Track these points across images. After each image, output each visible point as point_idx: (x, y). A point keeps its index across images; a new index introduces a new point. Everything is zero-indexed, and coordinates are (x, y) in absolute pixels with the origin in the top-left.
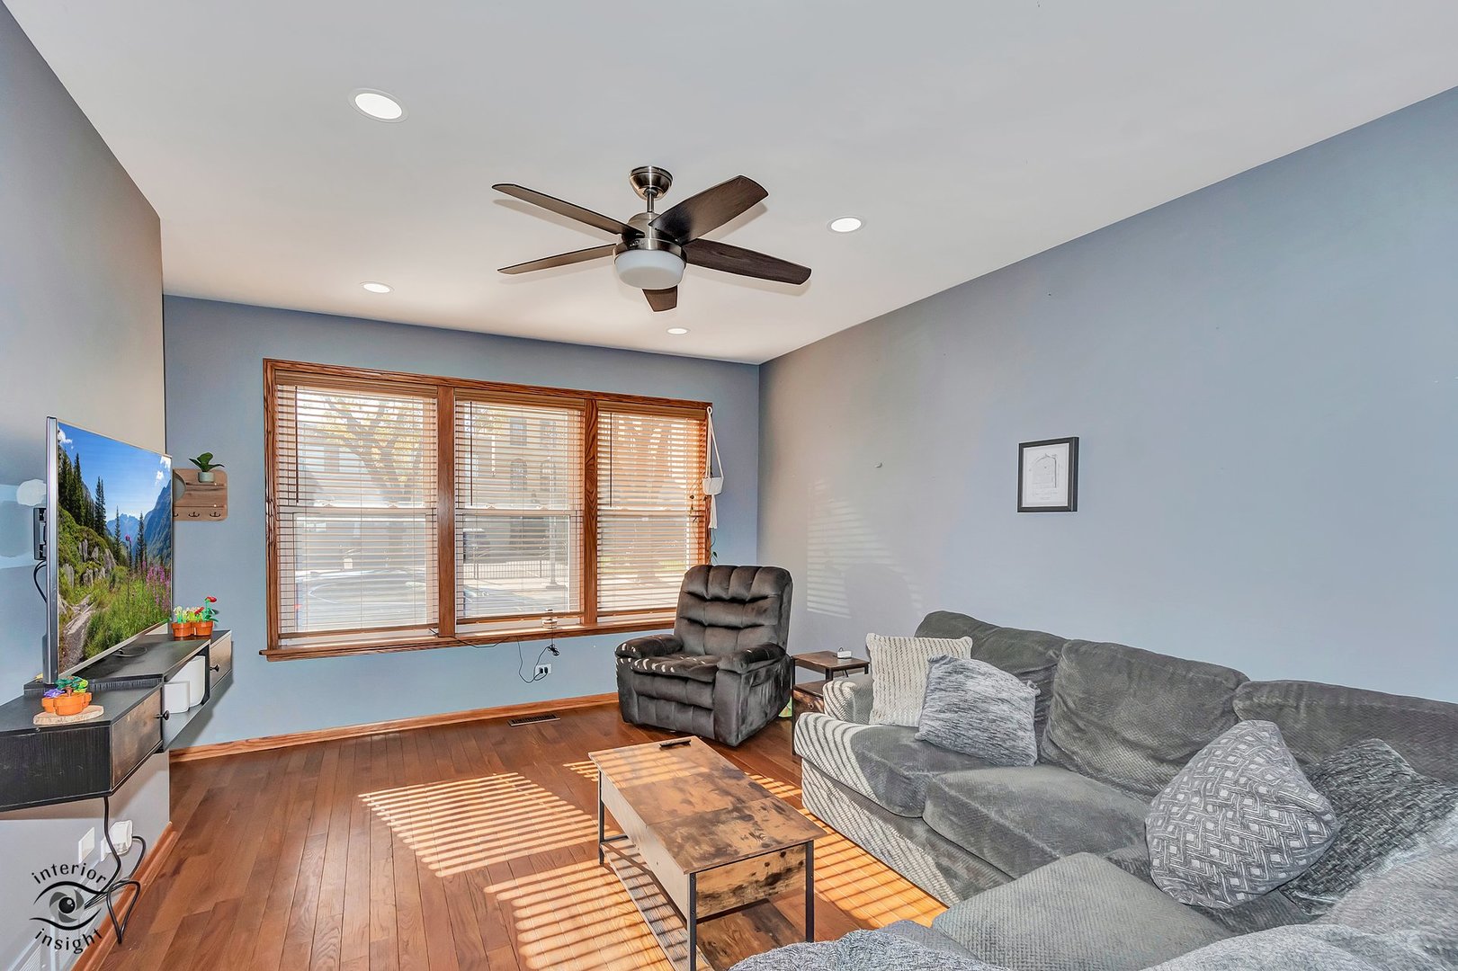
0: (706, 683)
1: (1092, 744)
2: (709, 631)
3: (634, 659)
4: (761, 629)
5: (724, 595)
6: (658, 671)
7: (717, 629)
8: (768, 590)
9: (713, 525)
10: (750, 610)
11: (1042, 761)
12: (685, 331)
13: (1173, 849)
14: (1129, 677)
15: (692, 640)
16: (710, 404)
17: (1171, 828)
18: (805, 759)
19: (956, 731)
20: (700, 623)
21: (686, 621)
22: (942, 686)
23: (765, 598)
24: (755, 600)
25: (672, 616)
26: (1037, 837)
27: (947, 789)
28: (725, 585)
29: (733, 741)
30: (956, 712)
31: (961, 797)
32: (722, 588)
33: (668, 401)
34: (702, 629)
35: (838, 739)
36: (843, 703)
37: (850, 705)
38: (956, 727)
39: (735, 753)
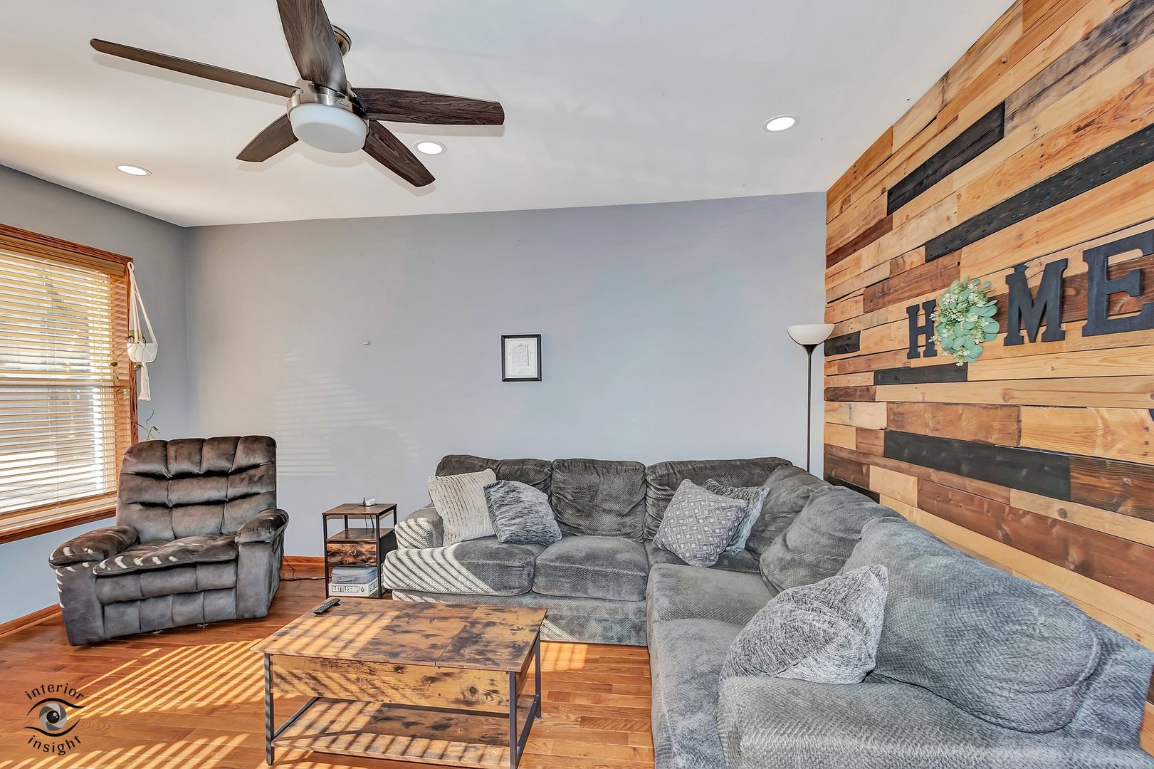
0: (227, 562)
1: (589, 515)
2: (177, 513)
3: (94, 561)
4: (254, 499)
5: (195, 470)
6: (149, 566)
7: (190, 507)
8: (259, 459)
9: (144, 395)
10: (238, 481)
11: (564, 535)
12: (145, 173)
13: (693, 546)
14: (598, 475)
15: (153, 526)
16: (130, 259)
17: (688, 536)
18: (397, 590)
19: (526, 529)
20: (163, 506)
21: (139, 507)
22: (506, 502)
23: (256, 466)
24: (240, 470)
25: (112, 502)
26: (621, 569)
27: (551, 564)
28: (197, 458)
29: (262, 611)
30: (522, 517)
31: (564, 565)
32: (193, 463)
33: (75, 246)
34: (167, 511)
35: (441, 561)
36: (425, 534)
37: (430, 534)
38: (526, 526)
39: (267, 622)
